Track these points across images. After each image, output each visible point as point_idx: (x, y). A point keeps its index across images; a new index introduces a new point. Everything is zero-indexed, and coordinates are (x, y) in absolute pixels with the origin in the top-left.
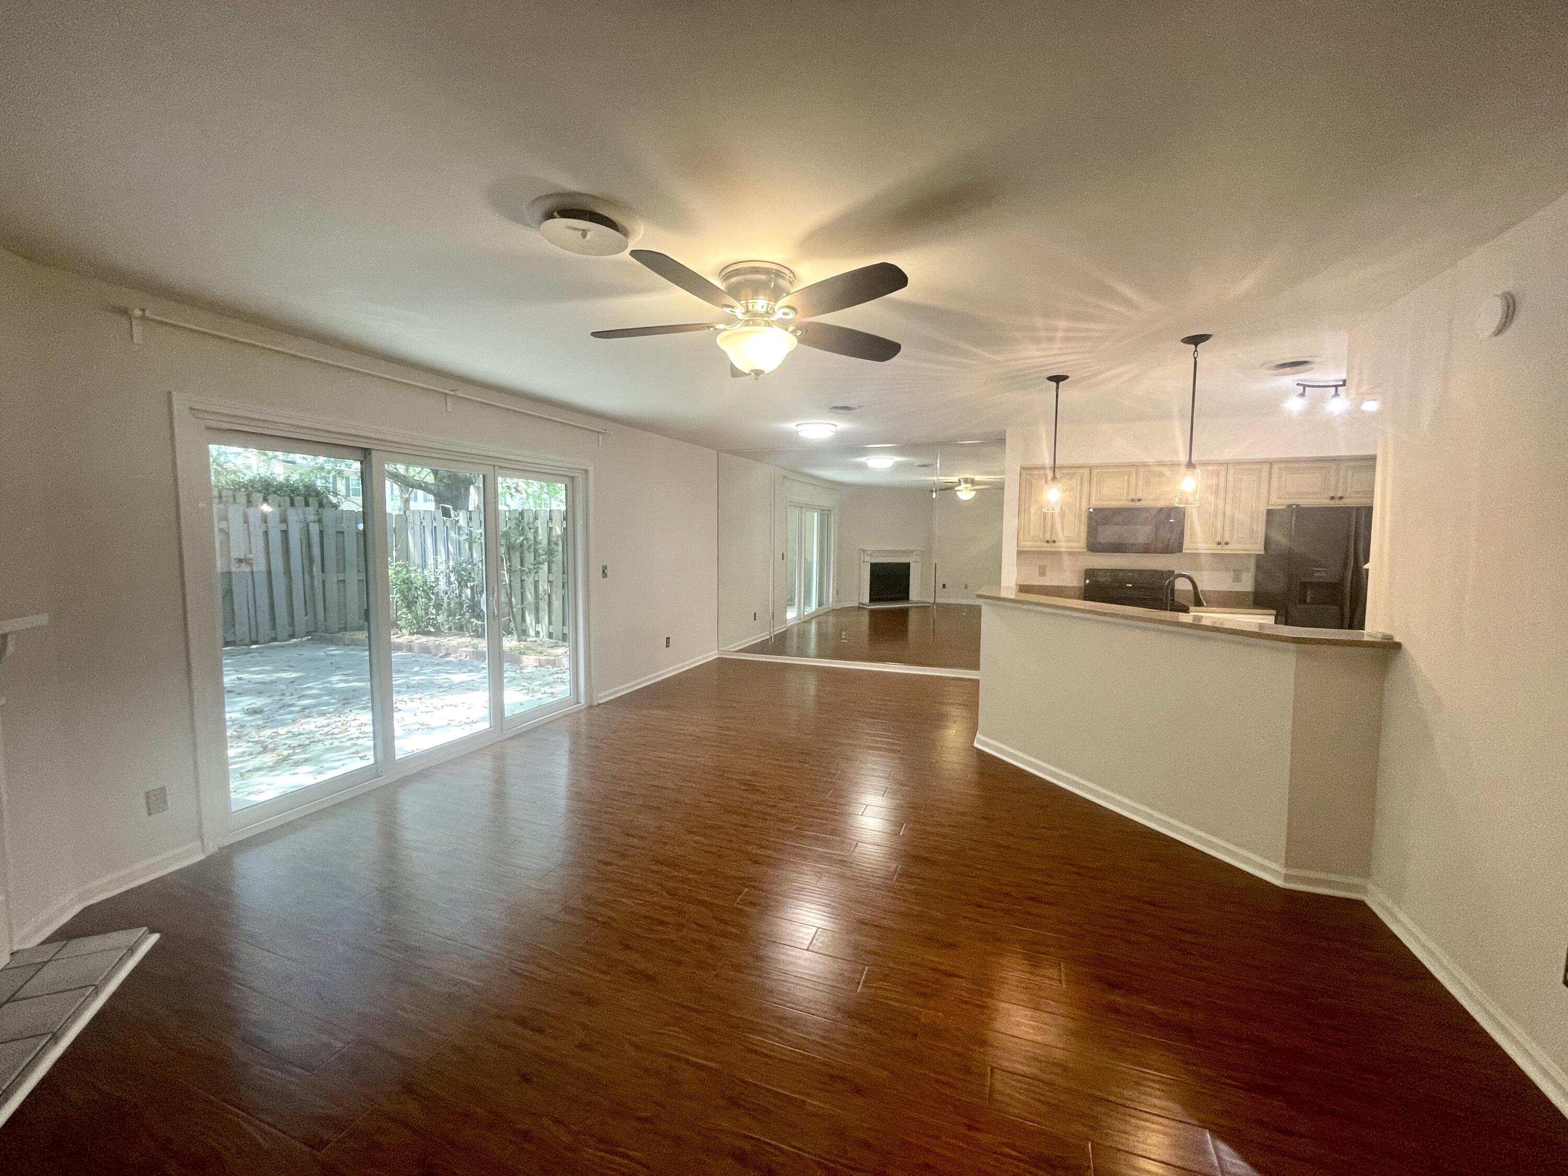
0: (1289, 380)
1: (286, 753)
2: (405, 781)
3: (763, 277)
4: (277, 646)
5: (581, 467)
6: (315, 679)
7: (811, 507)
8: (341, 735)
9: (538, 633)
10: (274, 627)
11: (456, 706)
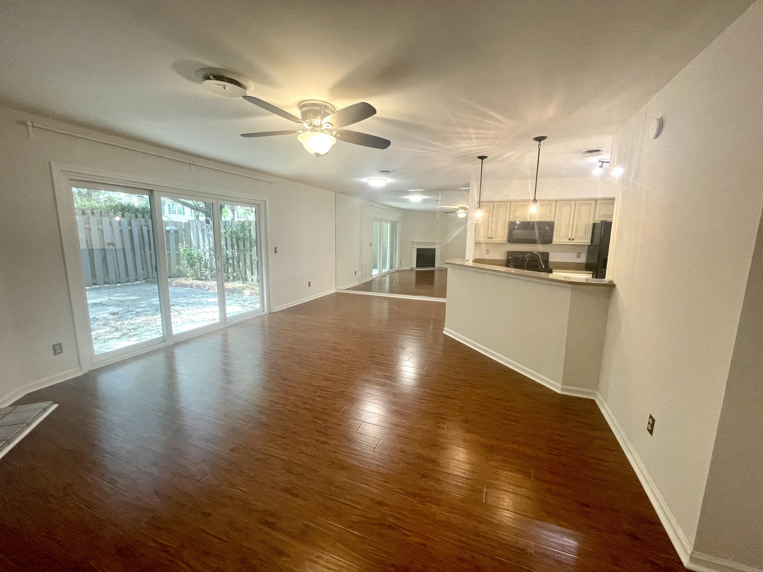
0: (594, 159)
1: (126, 332)
2: (177, 344)
3: (318, 108)
4: (130, 285)
5: (262, 200)
6: (145, 300)
7: (387, 221)
8: (153, 324)
9: (252, 280)
10: (128, 276)
11: (208, 312)
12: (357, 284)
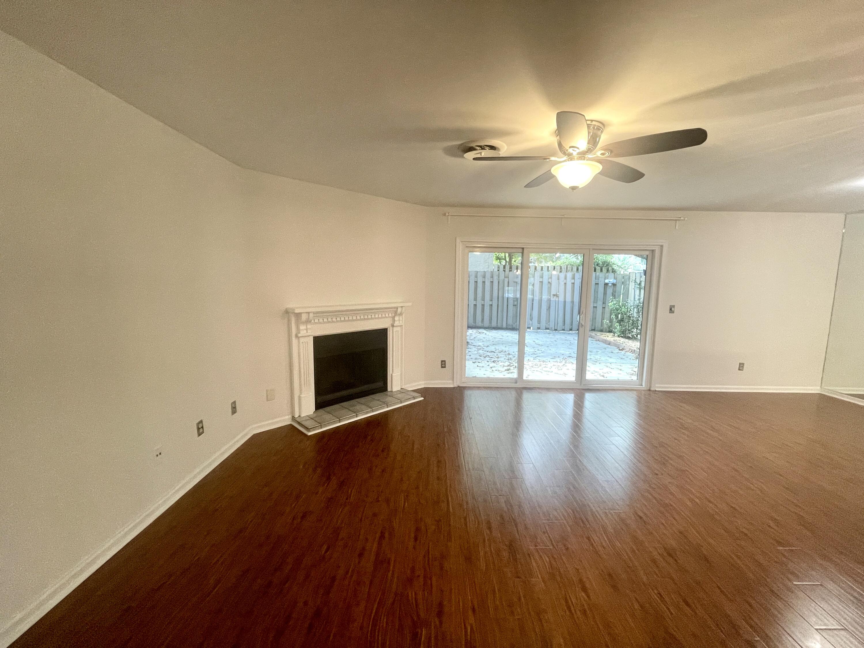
5: (658, 244)
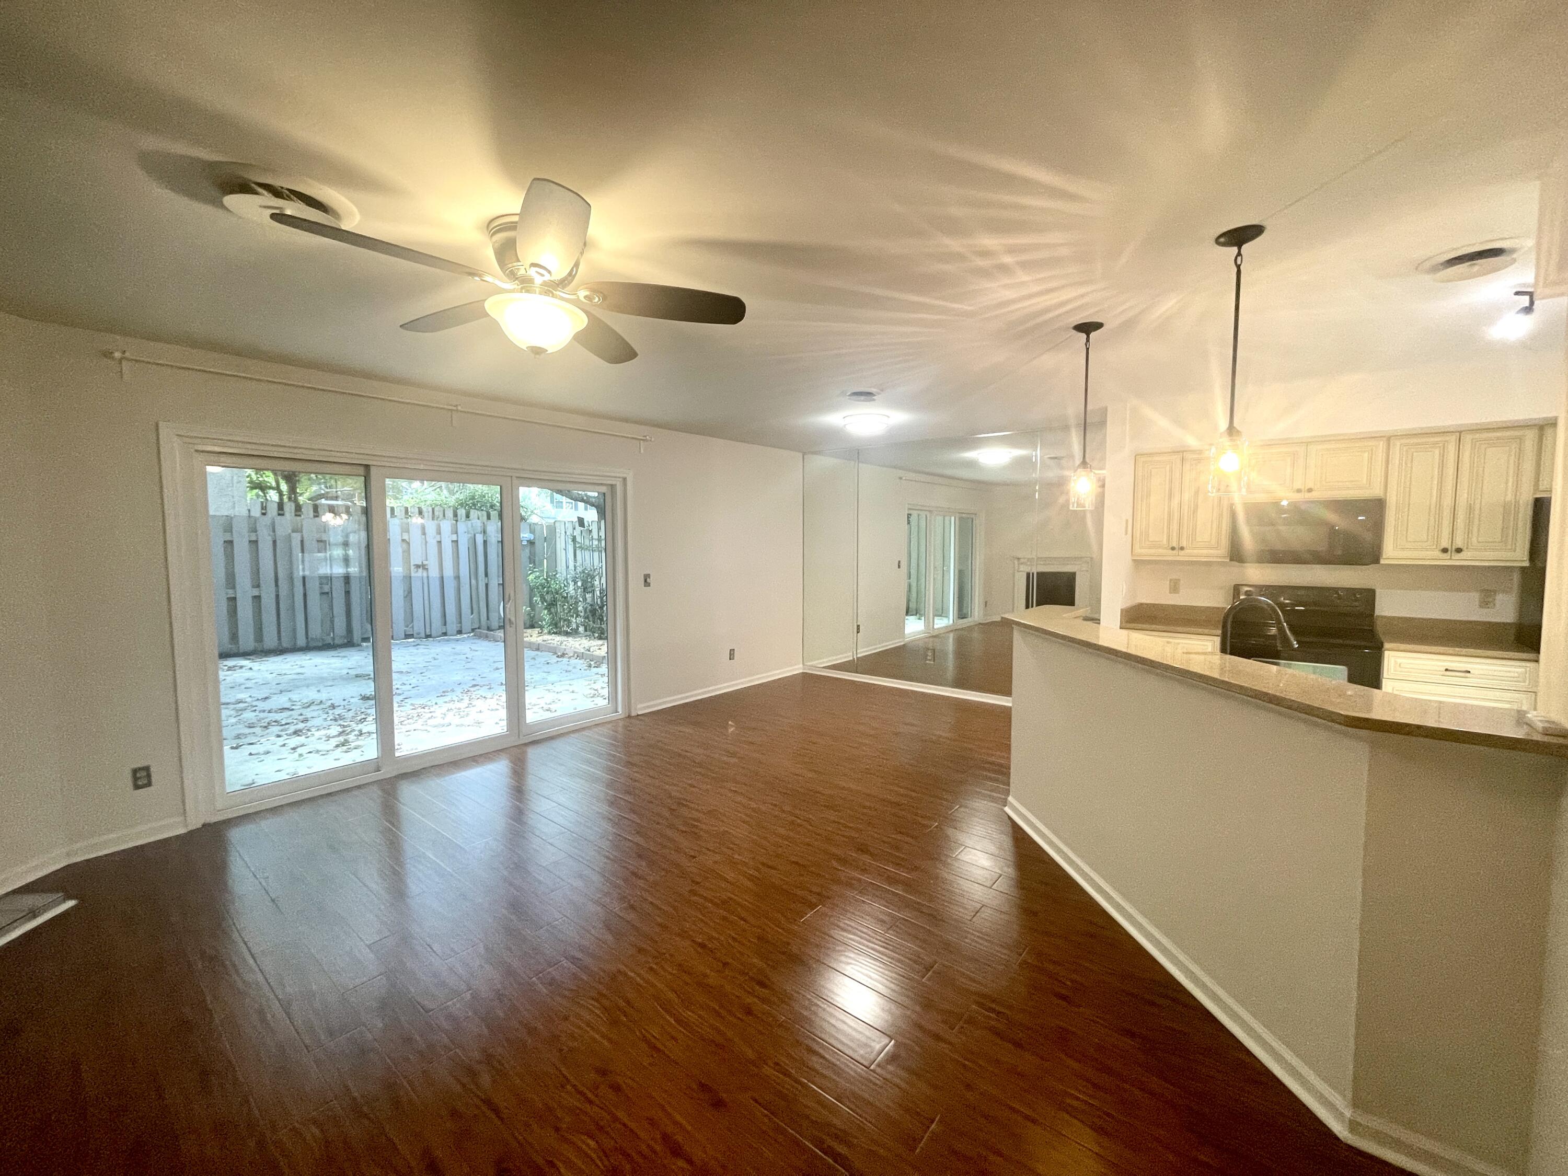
4: (447, 640)
5: (619, 475)
7: (946, 512)
10: (445, 626)
12: (846, 657)
